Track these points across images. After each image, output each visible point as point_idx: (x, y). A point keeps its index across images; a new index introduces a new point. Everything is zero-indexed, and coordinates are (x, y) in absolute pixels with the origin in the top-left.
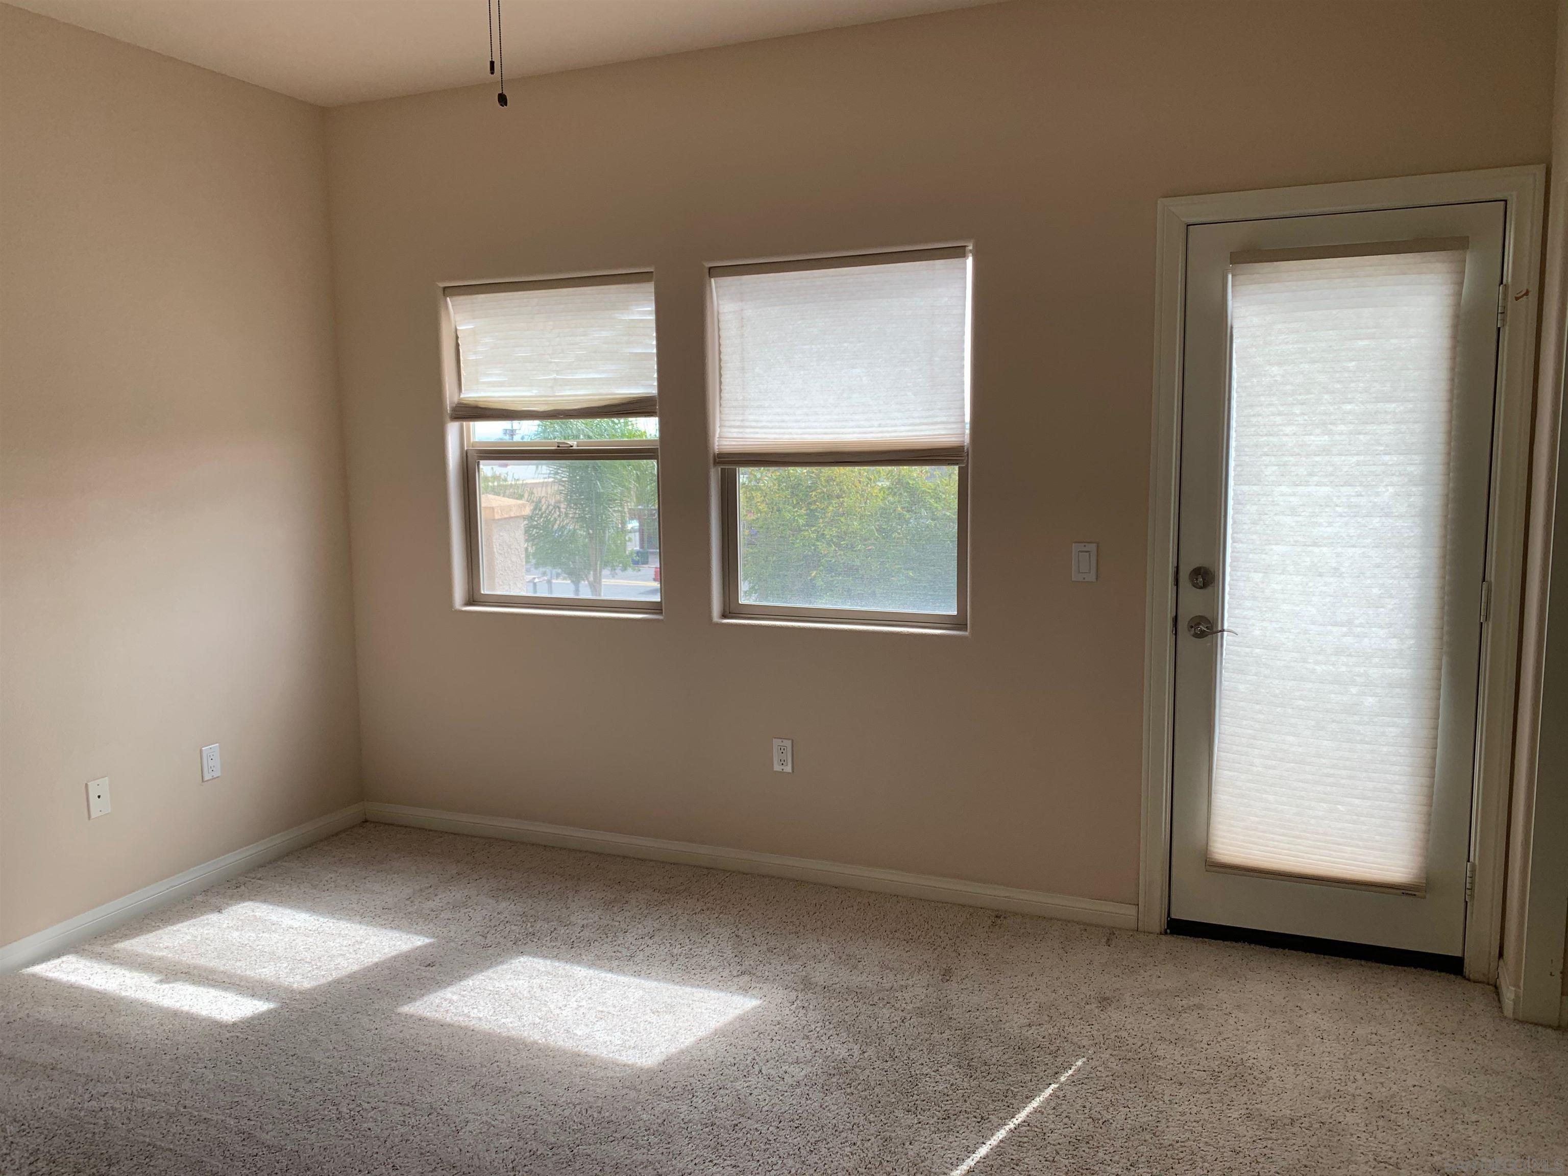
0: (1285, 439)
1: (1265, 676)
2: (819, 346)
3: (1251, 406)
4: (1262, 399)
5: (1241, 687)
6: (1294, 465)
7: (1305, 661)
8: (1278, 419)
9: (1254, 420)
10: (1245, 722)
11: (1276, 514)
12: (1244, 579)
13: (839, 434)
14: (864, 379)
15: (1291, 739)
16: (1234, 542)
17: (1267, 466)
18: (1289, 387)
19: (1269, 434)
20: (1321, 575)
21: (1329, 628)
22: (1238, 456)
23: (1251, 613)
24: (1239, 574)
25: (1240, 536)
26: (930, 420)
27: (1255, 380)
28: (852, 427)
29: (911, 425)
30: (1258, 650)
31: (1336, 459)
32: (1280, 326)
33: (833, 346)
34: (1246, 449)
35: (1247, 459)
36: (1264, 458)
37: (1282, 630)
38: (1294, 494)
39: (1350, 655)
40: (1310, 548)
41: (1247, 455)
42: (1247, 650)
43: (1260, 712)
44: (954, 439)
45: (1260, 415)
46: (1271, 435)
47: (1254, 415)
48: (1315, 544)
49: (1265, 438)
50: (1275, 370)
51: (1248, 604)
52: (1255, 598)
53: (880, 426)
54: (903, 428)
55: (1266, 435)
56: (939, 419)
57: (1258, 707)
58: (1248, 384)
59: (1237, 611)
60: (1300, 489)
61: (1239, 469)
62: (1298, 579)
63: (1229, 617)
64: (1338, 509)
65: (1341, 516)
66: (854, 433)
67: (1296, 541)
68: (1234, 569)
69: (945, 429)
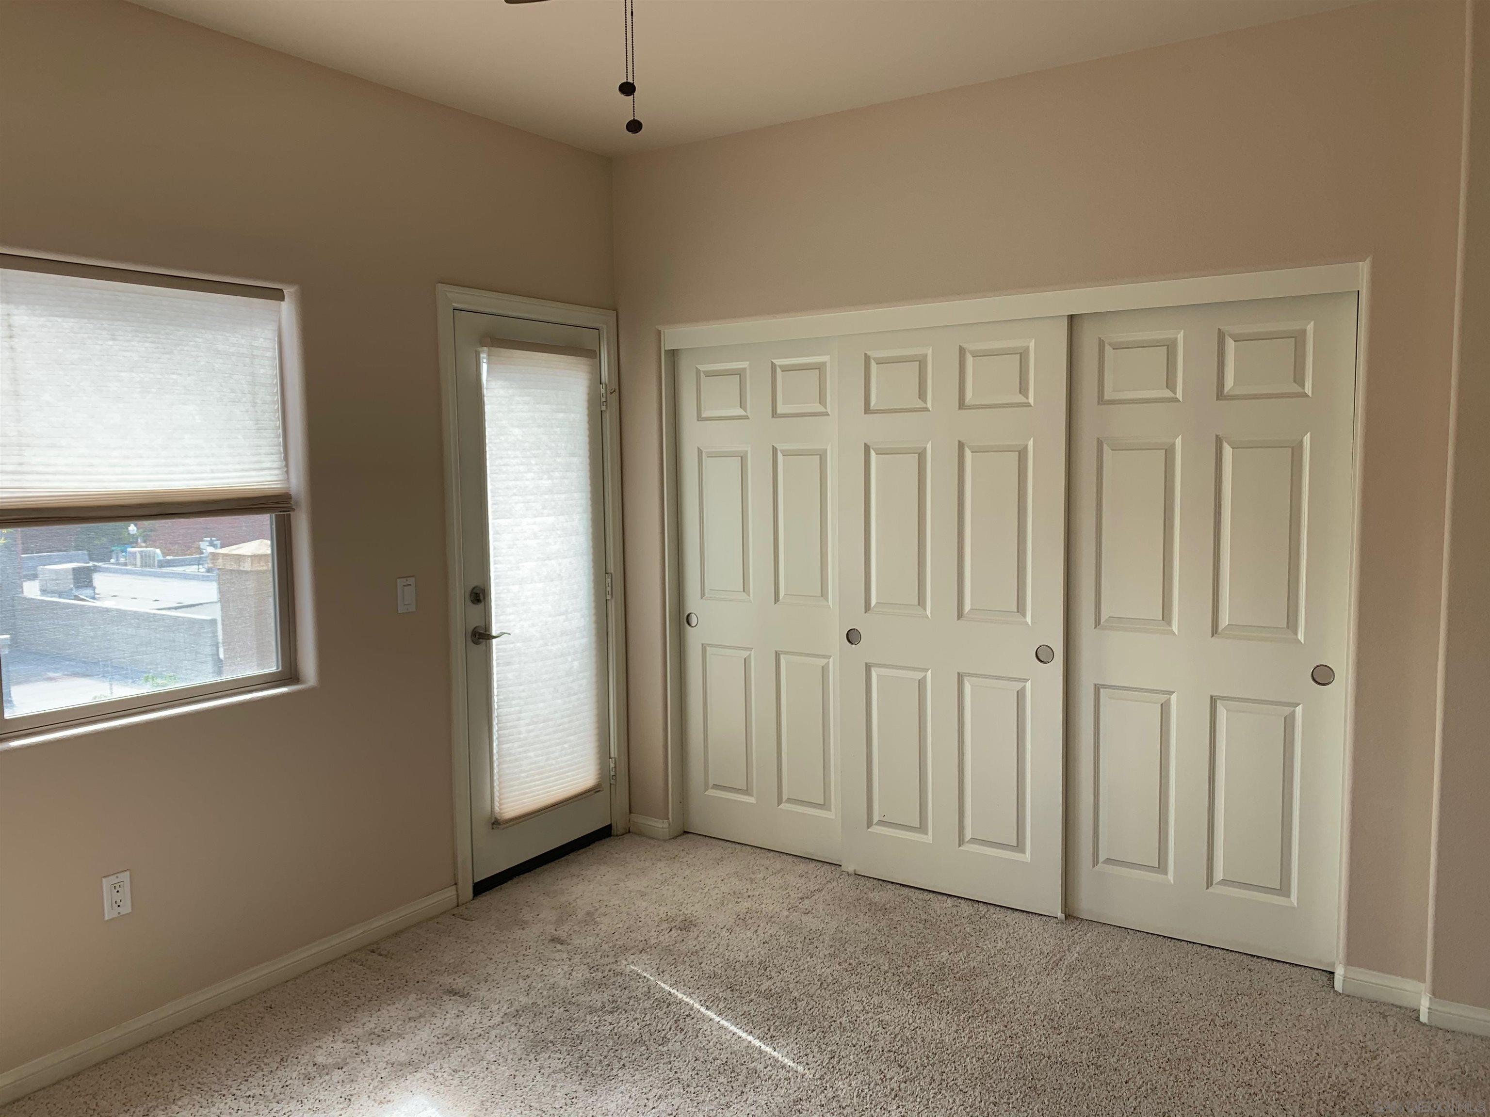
0: (527, 483)
1: (525, 663)
2: (142, 376)
3: (501, 458)
4: (509, 452)
5: (510, 676)
6: (534, 502)
7: (546, 645)
8: (522, 468)
9: (504, 469)
10: (514, 702)
11: (525, 539)
12: (505, 591)
13: (166, 480)
14: (197, 417)
15: (541, 705)
16: (495, 564)
17: (516, 503)
18: (526, 445)
19: (516, 479)
20: (552, 581)
21: (557, 617)
22: (493, 496)
23: (512, 617)
24: (501, 588)
25: (500, 558)
26: (257, 466)
27: (502, 438)
28: (182, 473)
29: (243, 470)
30: (518, 644)
31: (556, 496)
32: (517, 398)
33: (160, 377)
34: (500, 491)
35: (501, 498)
36: (514, 498)
37: (533, 625)
38: (535, 523)
39: (567, 635)
40: (546, 562)
41: (500, 496)
42: (512, 646)
43: (523, 691)
44: (279, 486)
45: (508, 465)
46: (518, 480)
47: (504, 465)
48: (549, 559)
49: (513, 482)
50: (516, 431)
51: (509, 610)
52: (514, 605)
53: (212, 471)
54: (234, 474)
55: (514, 480)
56: (264, 465)
57: (522, 688)
58: (498, 441)
59: (502, 618)
60: (538, 519)
61: (496, 506)
62: (540, 585)
63: (496, 623)
64: (559, 532)
65: (560, 537)
66: (184, 480)
67: (538, 558)
68: (497, 585)
69: (271, 475)
